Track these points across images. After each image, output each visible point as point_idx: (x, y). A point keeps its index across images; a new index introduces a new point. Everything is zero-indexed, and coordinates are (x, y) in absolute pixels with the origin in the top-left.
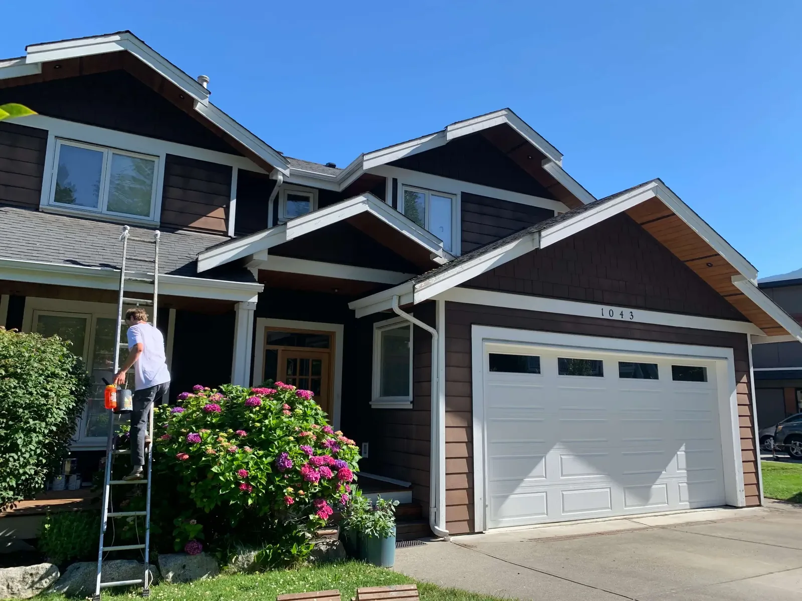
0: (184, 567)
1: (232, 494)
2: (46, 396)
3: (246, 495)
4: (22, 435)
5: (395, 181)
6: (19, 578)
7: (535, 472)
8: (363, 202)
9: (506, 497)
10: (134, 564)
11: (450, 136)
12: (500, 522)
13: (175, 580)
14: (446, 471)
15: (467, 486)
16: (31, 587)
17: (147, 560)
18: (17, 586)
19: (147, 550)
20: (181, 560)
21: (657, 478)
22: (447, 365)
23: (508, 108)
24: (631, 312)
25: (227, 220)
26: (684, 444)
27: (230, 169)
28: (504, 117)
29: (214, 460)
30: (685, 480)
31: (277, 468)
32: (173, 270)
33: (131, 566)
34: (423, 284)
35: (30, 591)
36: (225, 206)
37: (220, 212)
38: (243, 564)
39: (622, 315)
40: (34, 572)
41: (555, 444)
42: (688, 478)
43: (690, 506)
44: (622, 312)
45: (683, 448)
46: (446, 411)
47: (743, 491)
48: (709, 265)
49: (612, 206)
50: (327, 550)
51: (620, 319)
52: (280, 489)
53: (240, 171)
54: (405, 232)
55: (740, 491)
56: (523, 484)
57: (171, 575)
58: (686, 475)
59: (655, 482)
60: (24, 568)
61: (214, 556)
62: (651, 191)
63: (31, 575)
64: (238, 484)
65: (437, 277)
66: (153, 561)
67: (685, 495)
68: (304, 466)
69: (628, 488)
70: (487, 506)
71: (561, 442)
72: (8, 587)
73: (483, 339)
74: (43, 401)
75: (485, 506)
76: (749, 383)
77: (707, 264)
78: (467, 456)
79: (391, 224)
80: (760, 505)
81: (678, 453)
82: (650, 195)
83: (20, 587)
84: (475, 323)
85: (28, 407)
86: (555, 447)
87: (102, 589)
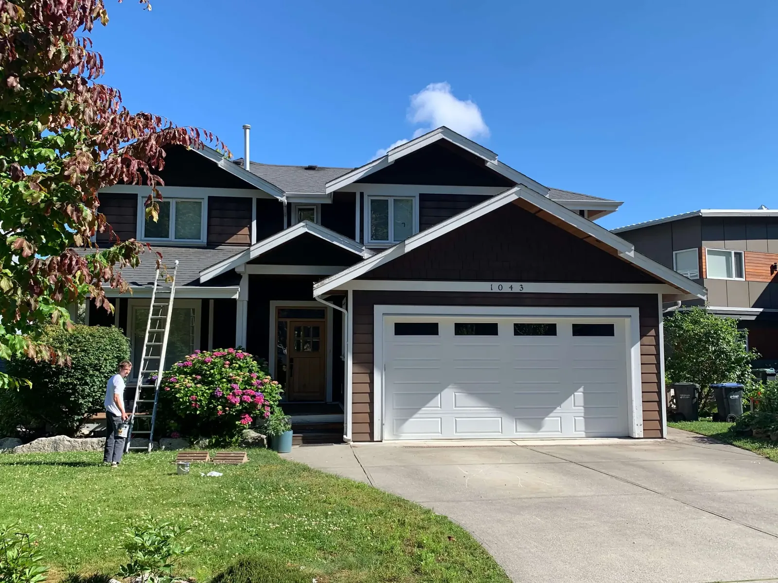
0: (170, 444)
1: (187, 408)
2: (99, 360)
3: (196, 410)
4: (89, 378)
5: (362, 194)
6: (96, 442)
7: (431, 403)
8: (303, 226)
9: (407, 420)
10: (146, 440)
11: (391, 159)
12: (400, 436)
13: (166, 449)
14: (352, 401)
15: (369, 411)
16: (102, 447)
17: (151, 438)
18: (96, 446)
19: (152, 434)
20: (168, 440)
21: (551, 412)
22: (354, 333)
23: (444, 126)
24: (522, 285)
25: (250, 235)
26: (583, 387)
27: (251, 199)
28: (440, 134)
29: (179, 391)
30: (583, 415)
31: (213, 396)
32: (190, 282)
33: (144, 441)
34: (319, 284)
35: (101, 448)
36: (249, 226)
37: (245, 230)
38: (202, 445)
39: (512, 288)
40: (102, 440)
41: (448, 385)
42: (585, 413)
43: (586, 435)
44: (511, 286)
45: (581, 389)
46: (353, 363)
47: (641, 425)
49: (471, 213)
50: (252, 442)
51: (509, 291)
52: (215, 407)
53: (258, 200)
54: (335, 243)
55: (637, 425)
56: (420, 412)
57: (164, 447)
58: (583, 411)
59: (548, 414)
60: (98, 438)
61: (186, 440)
62: (514, 195)
63: (101, 441)
64: (191, 403)
65: (330, 278)
66: (154, 440)
67: (581, 425)
68: (230, 395)
69: (519, 419)
70: (384, 424)
71: (455, 383)
72: (92, 446)
73: (383, 314)
74: (96, 362)
75: (382, 424)
76: (657, 337)
77: (597, 241)
78: (369, 392)
79: (324, 238)
80: (662, 438)
81: (575, 393)
82: (514, 197)
83: (97, 446)
84: (377, 304)
85: (90, 365)
86: (450, 386)
87: (129, 450)
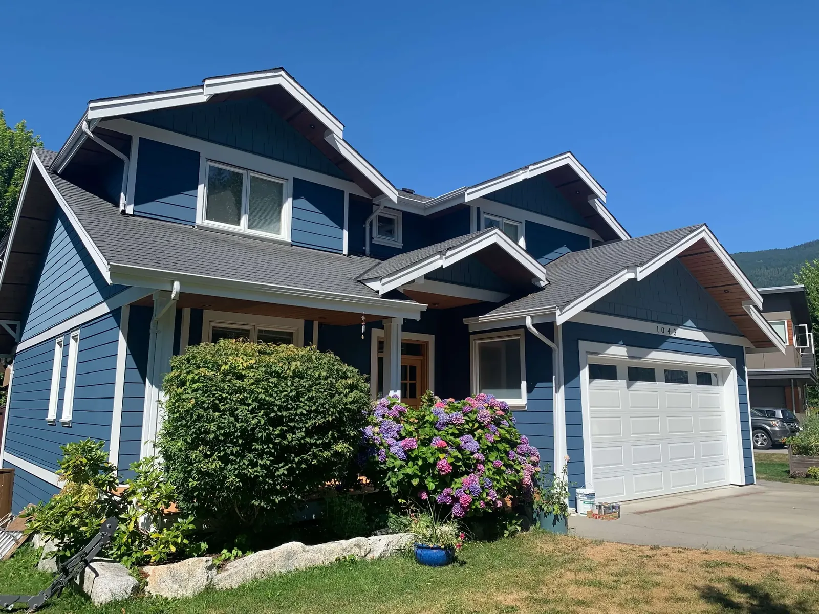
5: (478, 209)
8: (493, 235)
24: (675, 330)
27: (343, 192)
39: (669, 332)
44: (669, 329)
48: (726, 291)
51: (668, 335)
53: (349, 195)
54: (520, 261)
73: (586, 352)
77: (725, 291)
79: (511, 254)
80: (753, 484)
84: (581, 339)
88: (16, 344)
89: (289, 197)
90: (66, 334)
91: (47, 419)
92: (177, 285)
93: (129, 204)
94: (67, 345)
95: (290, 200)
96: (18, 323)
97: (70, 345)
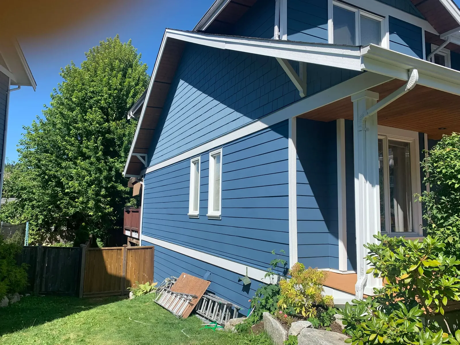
27: (421, 29)
53: (425, 32)
88: (146, 168)
89: (387, 32)
90: (201, 154)
91: (188, 214)
92: (415, 73)
93: (284, 34)
94: (205, 162)
95: (388, 34)
96: (146, 155)
97: (210, 161)
